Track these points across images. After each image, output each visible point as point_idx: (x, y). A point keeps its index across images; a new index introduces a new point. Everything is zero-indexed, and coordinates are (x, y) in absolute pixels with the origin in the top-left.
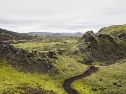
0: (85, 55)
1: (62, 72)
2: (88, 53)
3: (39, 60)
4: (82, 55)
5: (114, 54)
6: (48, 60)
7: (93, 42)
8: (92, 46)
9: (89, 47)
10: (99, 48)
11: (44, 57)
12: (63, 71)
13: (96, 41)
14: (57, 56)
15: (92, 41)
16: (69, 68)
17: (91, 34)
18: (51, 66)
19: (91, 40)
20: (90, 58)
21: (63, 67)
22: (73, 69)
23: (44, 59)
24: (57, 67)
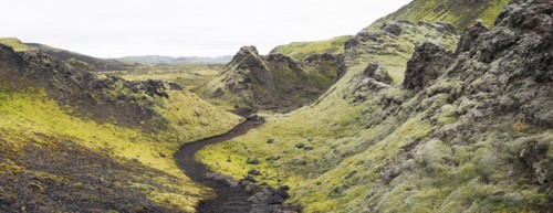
0: (239, 98)
1: (176, 127)
2: (245, 94)
3: (121, 97)
4: (233, 99)
5: (298, 95)
6: (144, 98)
7: (257, 70)
8: (253, 79)
9: (248, 80)
10: (269, 82)
11: (135, 91)
12: (180, 124)
13: (262, 67)
14: (167, 91)
15: (255, 68)
16: (196, 118)
17: (253, 53)
18: (150, 113)
19: (251, 67)
20: (250, 104)
21: (179, 115)
22: (204, 120)
23: (135, 95)
24: (164, 116)
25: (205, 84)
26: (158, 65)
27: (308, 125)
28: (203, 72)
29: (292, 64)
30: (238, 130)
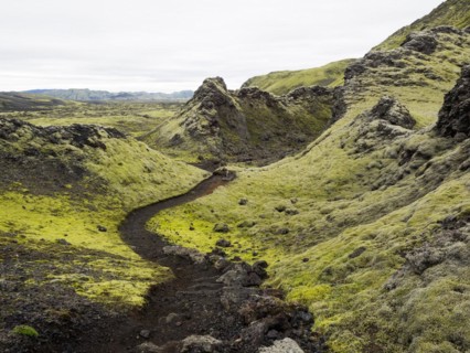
0: (203, 148)
1: (119, 188)
2: (211, 141)
3: (31, 152)
4: (195, 148)
5: (279, 143)
6: (69, 151)
7: (225, 109)
8: (221, 122)
9: (214, 123)
10: (240, 126)
11: (55, 141)
12: (125, 183)
13: (232, 106)
14: (103, 140)
15: (223, 107)
16: (146, 175)
17: (219, 87)
18: (80, 172)
19: (218, 106)
20: (218, 155)
21: (123, 172)
22: (158, 177)
23: (54, 147)
24: (101, 174)
25: (158, 129)
26: (89, 103)
27: (291, 181)
28: (154, 114)
29: (271, 103)
30: (202, 188)
